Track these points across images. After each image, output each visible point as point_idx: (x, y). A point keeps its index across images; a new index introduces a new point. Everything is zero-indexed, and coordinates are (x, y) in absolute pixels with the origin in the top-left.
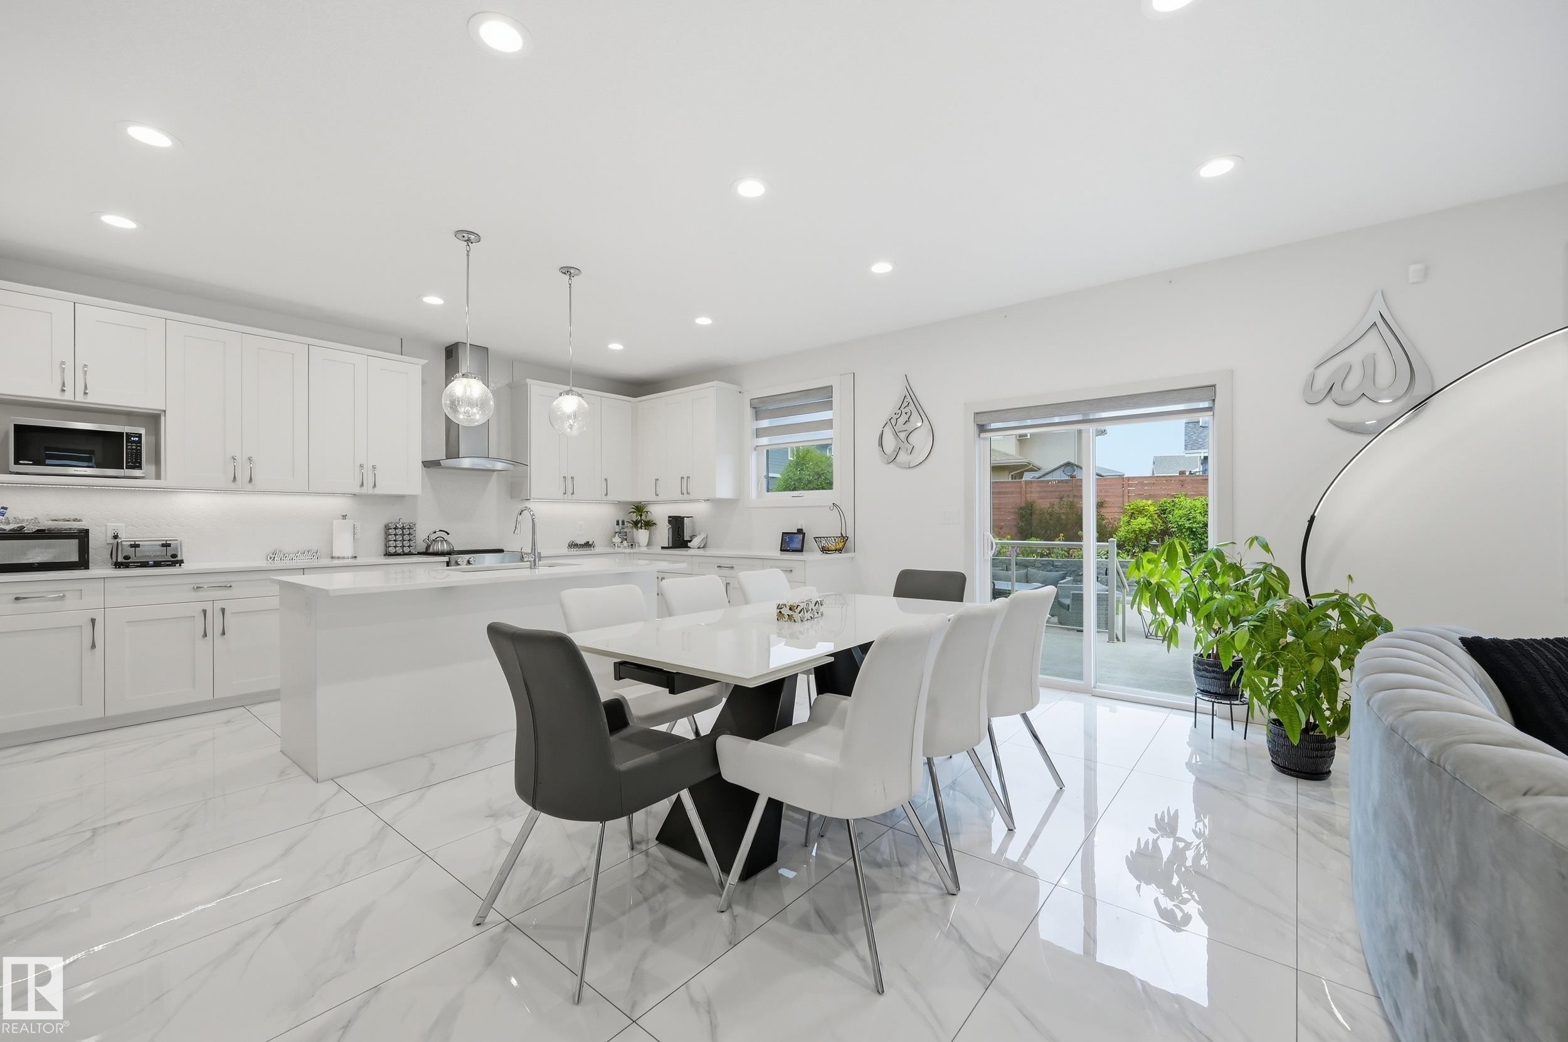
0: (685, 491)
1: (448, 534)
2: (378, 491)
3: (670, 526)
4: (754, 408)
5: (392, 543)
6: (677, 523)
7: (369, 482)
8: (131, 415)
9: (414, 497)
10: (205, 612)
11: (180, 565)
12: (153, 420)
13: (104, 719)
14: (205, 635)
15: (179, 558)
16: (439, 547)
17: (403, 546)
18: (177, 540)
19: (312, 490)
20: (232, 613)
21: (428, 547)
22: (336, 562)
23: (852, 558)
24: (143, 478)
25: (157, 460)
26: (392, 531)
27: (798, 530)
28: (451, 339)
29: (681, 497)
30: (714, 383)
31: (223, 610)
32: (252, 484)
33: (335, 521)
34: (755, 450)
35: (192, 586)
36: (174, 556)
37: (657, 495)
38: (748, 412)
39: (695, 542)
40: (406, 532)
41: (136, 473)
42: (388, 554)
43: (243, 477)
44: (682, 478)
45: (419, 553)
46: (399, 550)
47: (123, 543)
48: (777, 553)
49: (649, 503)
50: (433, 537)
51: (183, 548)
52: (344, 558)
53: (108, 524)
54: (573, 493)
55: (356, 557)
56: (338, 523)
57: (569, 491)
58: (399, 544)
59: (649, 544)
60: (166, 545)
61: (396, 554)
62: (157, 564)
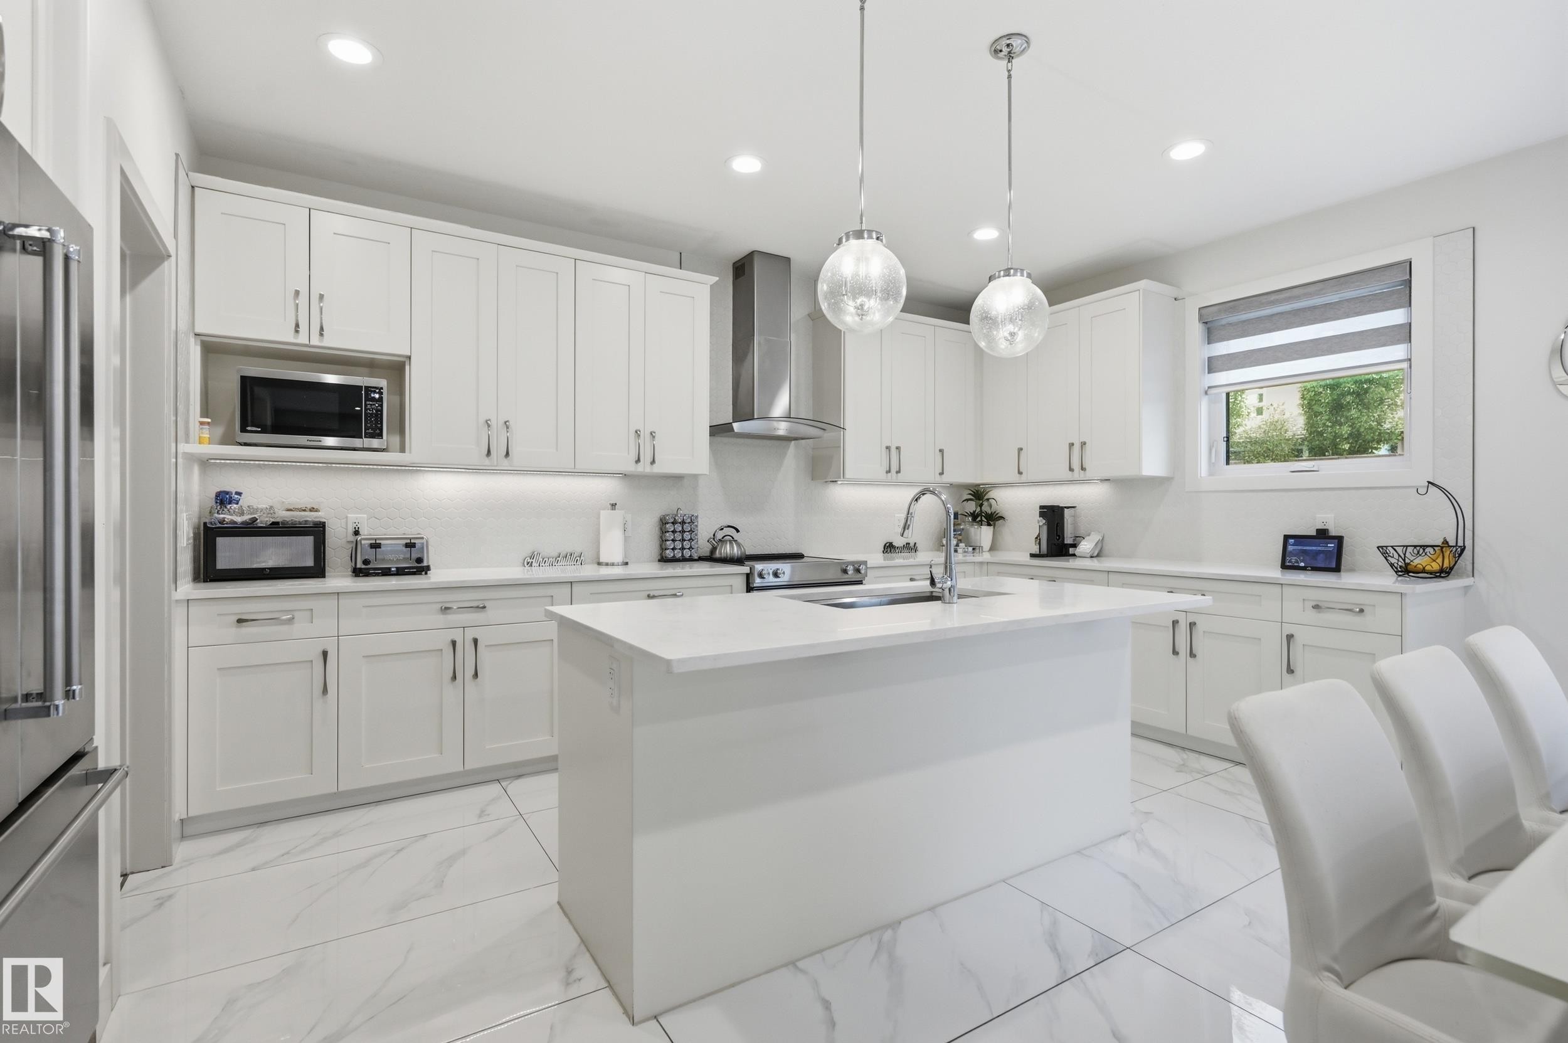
0: (1076, 465)
1: (738, 531)
2: (657, 469)
3: (1044, 521)
4: (1206, 323)
5: (670, 544)
6: (1053, 515)
7: (646, 457)
8: (371, 365)
9: (695, 477)
10: (454, 643)
11: (426, 573)
12: (396, 369)
13: (338, 795)
14: (454, 677)
15: (425, 564)
16: (728, 550)
17: (683, 549)
18: (423, 538)
19: (579, 468)
20: (486, 646)
21: (714, 550)
22: (605, 572)
23: (1467, 588)
24: (383, 450)
25: (402, 431)
26: (670, 527)
27: (1318, 530)
28: (741, 249)
29: (1068, 475)
30: (1143, 284)
31: (476, 641)
32: (508, 458)
33: (602, 512)
34: (1206, 393)
35: (439, 606)
36: (419, 560)
37: (1020, 473)
38: (1196, 329)
39: (1085, 547)
40: (687, 527)
41: (375, 443)
42: (663, 560)
43: (498, 450)
44: (1072, 445)
45: (701, 559)
46: (679, 555)
47: (363, 542)
48: (1275, 573)
49: (994, 486)
50: (719, 535)
51: (430, 547)
52: (613, 564)
53: (349, 515)
54: (898, 472)
55: (627, 564)
56: (606, 514)
57: (894, 469)
58: (678, 545)
59: (993, 548)
60: (410, 545)
61: (674, 560)
62: (400, 572)
